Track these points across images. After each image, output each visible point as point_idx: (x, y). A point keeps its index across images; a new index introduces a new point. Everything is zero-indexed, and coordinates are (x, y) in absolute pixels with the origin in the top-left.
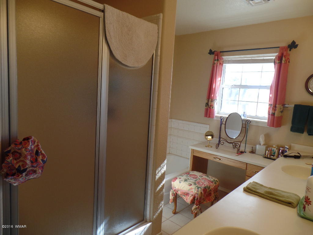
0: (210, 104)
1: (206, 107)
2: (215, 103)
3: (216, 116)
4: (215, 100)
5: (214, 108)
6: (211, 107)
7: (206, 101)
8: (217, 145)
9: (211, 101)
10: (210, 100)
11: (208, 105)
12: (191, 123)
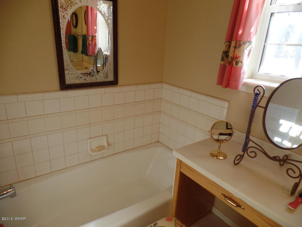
0: (231, 55)
1: (222, 63)
2: (246, 52)
3: (246, 84)
4: (244, 43)
5: (240, 64)
6: (234, 63)
7: (223, 47)
8: (238, 157)
9: (235, 47)
10: (233, 44)
11: (227, 56)
12: (194, 95)
